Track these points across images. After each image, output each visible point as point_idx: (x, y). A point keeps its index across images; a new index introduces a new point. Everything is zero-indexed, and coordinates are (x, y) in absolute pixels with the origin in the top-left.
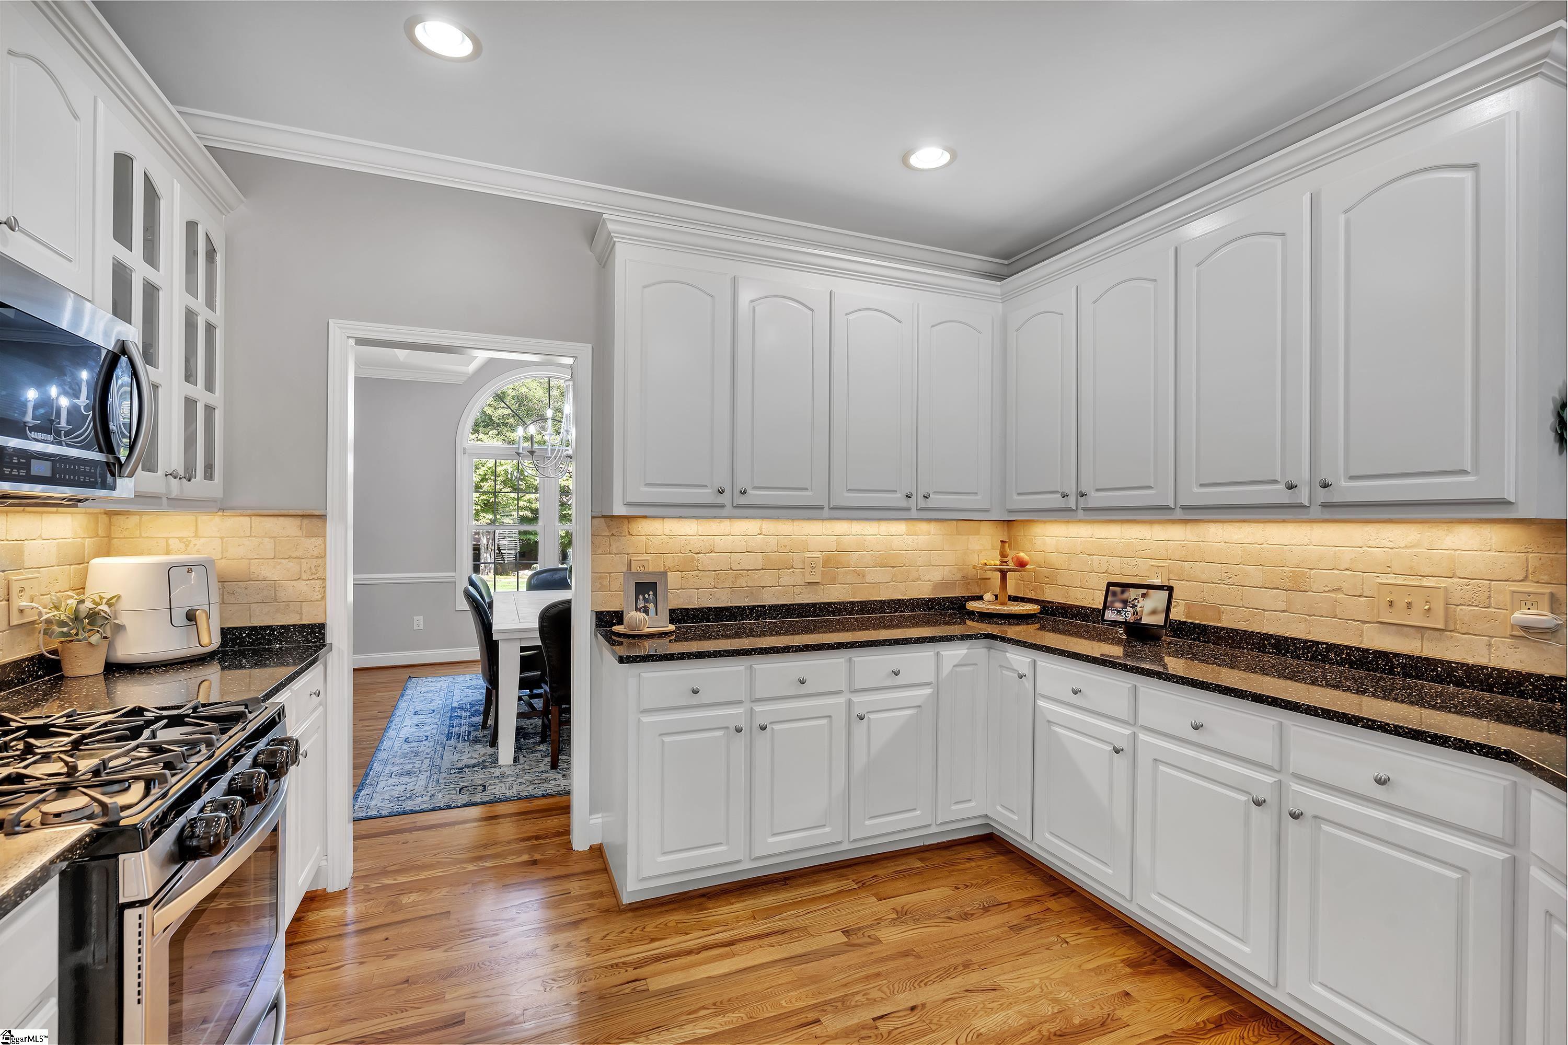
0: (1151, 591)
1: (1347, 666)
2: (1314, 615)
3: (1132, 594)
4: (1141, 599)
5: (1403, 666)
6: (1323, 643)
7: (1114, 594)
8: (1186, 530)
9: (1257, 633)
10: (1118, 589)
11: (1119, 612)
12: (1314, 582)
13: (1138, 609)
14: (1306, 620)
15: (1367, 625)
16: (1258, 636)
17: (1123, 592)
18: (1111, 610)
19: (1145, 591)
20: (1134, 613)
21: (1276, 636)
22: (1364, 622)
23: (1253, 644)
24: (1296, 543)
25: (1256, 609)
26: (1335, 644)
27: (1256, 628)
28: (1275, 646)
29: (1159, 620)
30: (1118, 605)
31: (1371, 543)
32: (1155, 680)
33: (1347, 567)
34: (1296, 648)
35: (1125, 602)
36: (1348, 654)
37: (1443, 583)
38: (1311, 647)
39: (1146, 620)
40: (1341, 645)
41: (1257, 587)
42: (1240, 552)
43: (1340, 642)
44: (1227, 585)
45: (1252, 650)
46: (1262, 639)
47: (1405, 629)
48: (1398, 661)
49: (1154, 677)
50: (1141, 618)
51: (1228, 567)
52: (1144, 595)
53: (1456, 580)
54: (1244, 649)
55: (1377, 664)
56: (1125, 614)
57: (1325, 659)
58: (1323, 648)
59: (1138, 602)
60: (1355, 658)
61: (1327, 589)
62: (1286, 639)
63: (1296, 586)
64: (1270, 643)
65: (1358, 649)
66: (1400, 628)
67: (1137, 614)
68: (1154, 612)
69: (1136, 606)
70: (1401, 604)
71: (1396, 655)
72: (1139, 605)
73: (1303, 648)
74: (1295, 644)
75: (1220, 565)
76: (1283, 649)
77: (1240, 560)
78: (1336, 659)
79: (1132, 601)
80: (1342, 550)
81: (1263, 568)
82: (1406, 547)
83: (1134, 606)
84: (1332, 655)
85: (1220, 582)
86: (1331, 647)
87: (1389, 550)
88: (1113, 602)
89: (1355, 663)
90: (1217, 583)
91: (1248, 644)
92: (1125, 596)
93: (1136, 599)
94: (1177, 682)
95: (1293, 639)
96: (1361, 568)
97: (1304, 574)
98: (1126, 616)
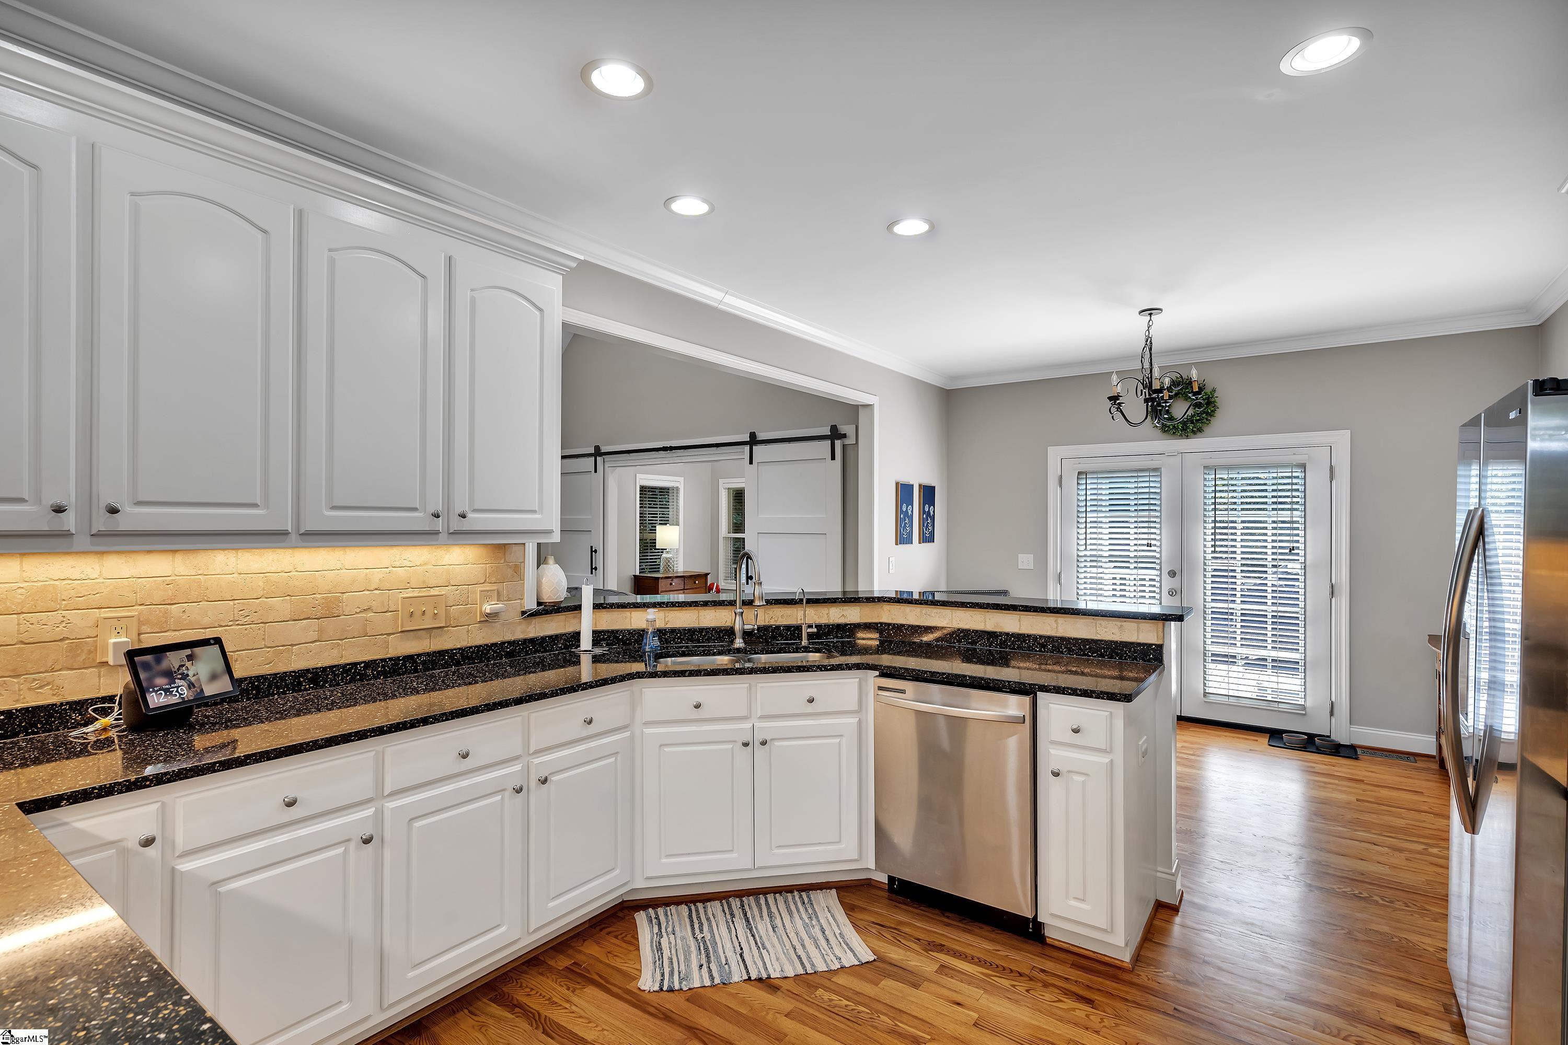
0: (197, 650)
1: (382, 677)
2: (346, 638)
3: (173, 659)
4: (188, 664)
5: (424, 663)
6: (360, 663)
7: (147, 667)
8: (173, 561)
9: (291, 672)
10: (148, 658)
11: (166, 691)
12: (346, 605)
13: (193, 679)
14: (339, 645)
15: (392, 636)
16: (292, 676)
17: (158, 661)
18: (154, 691)
19: (188, 652)
20: (189, 686)
21: (313, 669)
22: (389, 634)
23: (286, 685)
24: (329, 568)
25: (283, 646)
26: (371, 661)
27: (281, 668)
28: (311, 681)
29: (223, 686)
30: (161, 681)
31: (397, 564)
32: (422, 729)
33: (376, 587)
34: (335, 675)
35: (170, 675)
36: (383, 666)
37: (443, 591)
38: (350, 670)
39: (210, 690)
40: (377, 660)
41: (284, 621)
42: (261, 584)
43: (375, 657)
44: (242, 625)
45: (284, 693)
46: (296, 677)
47: (420, 633)
48: (420, 660)
49: (419, 726)
50: (202, 690)
51: (243, 604)
52: (190, 658)
53: (450, 588)
54: (273, 695)
55: (406, 667)
56: (177, 691)
57: (363, 677)
58: (361, 667)
59: (187, 669)
60: (388, 667)
61: (358, 610)
62: (324, 669)
63: (329, 612)
64: (307, 679)
65: (391, 659)
66: (415, 633)
67: (194, 686)
68: (214, 677)
69: (188, 675)
70: (418, 614)
71: (419, 655)
72: (191, 673)
73: (342, 673)
74: (333, 672)
75: (231, 603)
76: (321, 681)
77: (261, 593)
78: (373, 674)
79: (178, 669)
80: (372, 571)
81: (291, 599)
82: (421, 565)
83: (185, 677)
84: (369, 672)
85: (231, 623)
86: (368, 664)
87: (408, 568)
88: (150, 680)
89: (389, 672)
90: (227, 626)
91: (278, 688)
92: (165, 665)
93: (183, 666)
94: (447, 719)
95: (331, 667)
96: (388, 586)
97: (337, 598)
98: (181, 694)
